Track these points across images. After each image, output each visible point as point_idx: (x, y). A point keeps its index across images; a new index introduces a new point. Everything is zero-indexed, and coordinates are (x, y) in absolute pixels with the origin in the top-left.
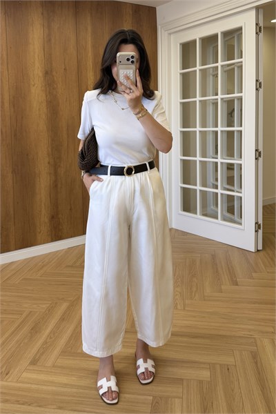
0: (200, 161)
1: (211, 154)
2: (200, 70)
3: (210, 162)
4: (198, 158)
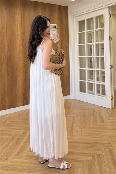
0: (87, 70)
2: (86, 32)
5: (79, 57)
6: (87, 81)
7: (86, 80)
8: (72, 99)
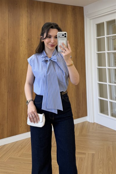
0: (109, 85)
1: (114, 80)
2: (107, 37)
3: (113, 85)
4: (108, 83)
5: (97, 68)
6: (109, 100)
7: (107, 98)
8: (90, 122)
